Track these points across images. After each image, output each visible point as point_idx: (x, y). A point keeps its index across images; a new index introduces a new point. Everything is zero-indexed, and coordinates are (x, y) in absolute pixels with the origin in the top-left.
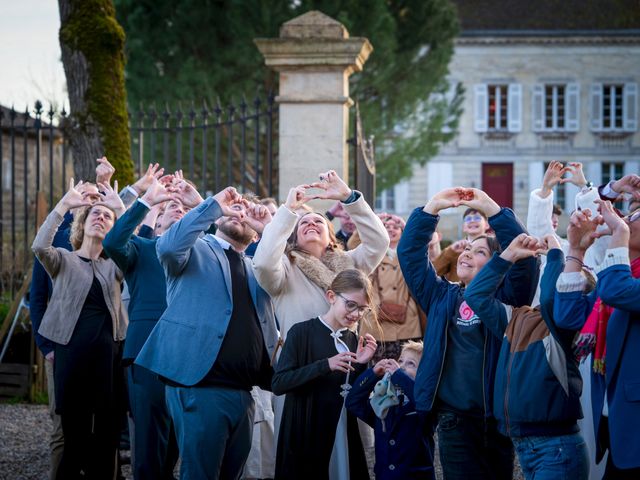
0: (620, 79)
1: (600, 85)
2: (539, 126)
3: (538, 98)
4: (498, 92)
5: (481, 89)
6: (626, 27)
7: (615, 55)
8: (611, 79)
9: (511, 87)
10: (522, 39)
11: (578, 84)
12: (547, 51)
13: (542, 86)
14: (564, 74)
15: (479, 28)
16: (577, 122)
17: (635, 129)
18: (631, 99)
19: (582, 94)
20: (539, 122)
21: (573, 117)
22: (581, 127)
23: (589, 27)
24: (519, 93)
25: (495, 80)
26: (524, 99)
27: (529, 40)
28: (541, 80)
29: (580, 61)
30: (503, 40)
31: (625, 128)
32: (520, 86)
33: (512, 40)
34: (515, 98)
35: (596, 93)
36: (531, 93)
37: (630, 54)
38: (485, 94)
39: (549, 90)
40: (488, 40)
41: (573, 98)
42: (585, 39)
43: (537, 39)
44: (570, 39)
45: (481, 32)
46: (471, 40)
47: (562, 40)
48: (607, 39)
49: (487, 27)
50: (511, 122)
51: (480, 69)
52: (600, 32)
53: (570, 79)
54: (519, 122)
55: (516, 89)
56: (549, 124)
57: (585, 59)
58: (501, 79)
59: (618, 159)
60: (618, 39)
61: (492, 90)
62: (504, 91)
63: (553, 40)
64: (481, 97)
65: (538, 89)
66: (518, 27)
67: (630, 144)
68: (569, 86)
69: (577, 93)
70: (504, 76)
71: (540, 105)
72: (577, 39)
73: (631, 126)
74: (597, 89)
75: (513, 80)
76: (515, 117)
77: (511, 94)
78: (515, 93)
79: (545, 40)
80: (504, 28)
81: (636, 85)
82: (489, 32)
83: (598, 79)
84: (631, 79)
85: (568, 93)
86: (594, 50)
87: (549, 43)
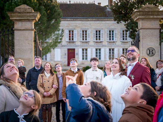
0: (100, 29)
1: (95, 30)
2: (81, 40)
3: (81, 33)
4: (71, 32)
5: (67, 31)
6: (101, 17)
7: (99, 23)
8: (98, 29)
9: (74, 30)
10: (77, 19)
11: (90, 30)
12: (83, 22)
13: (82, 30)
14: (87, 28)
15: (66, 17)
16: (90, 39)
17: (103, 41)
18: (102, 33)
19: (91, 32)
20: (81, 39)
21: (89, 38)
22: (91, 40)
23: (93, 17)
24: (76, 32)
25: (70, 29)
26: (77, 33)
27: (78, 19)
28: (81, 29)
29: (90, 25)
30: (72, 19)
31: (101, 40)
32: (76, 30)
33: (74, 19)
34: (75, 33)
35: (94, 32)
36: (79, 32)
37: (102, 23)
38: (68, 32)
39: (83, 32)
40: (69, 19)
41: (89, 33)
42: (92, 19)
43: (80, 19)
44: (88, 19)
45: (67, 18)
46: (65, 19)
47: (86, 20)
48: (96, 19)
49: (68, 16)
50: (74, 39)
51: (67, 26)
52: (95, 18)
53: (88, 29)
54: (76, 39)
55: (75, 31)
56: (83, 39)
57: (91, 24)
58: (72, 29)
59: (100, 48)
60: (99, 19)
61: (70, 32)
62: (73, 32)
63: (84, 20)
64: (67, 33)
65: (80, 31)
66: (76, 17)
67: (102, 44)
68: (88, 30)
69: (90, 32)
70: (73, 28)
71: (81, 35)
72: (90, 19)
73: (102, 40)
74: (94, 31)
75: (75, 29)
76: (75, 38)
77: (74, 32)
78: (75, 32)
79: (82, 20)
80: (73, 17)
81: (103, 30)
82: (69, 18)
83: (95, 29)
84: (102, 29)
85: (88, 32)
86: (94, 22)
87: (83, 20)
